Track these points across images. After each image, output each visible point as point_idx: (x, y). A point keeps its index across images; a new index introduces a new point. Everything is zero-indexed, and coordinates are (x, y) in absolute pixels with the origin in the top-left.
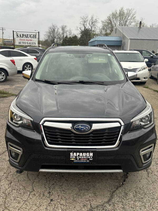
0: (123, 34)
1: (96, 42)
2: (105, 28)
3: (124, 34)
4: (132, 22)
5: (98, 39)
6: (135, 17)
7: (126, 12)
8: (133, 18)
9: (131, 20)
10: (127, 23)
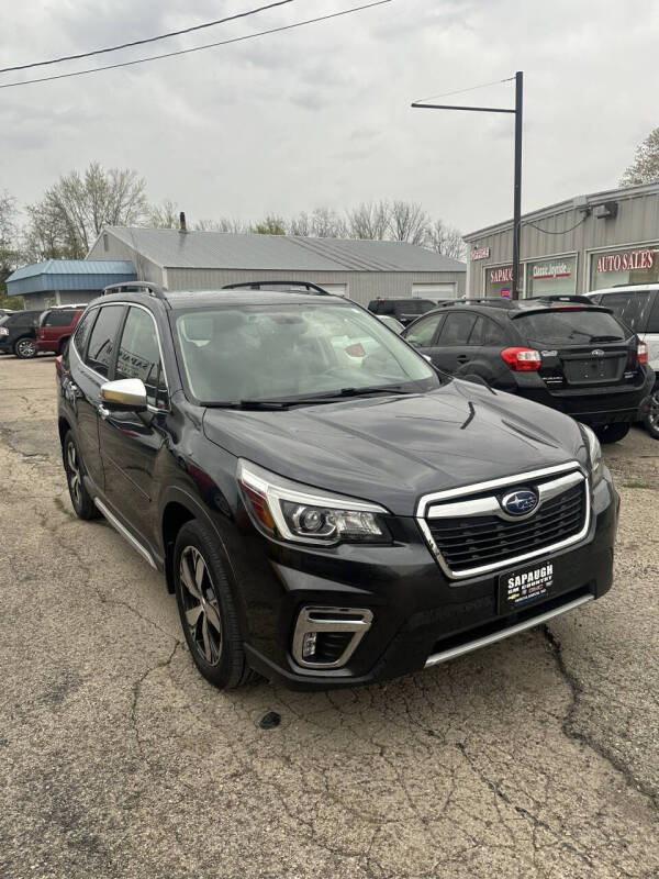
0: (138, 254)
1: (44, 278)
2: (48, 232)
3: (141, 252)
4: (136, 214)
5: (49, 268)
6: (143, 198)
7: (109, 179)
8: (139, 202)
9: (133, 209)
10: (122, 217)
